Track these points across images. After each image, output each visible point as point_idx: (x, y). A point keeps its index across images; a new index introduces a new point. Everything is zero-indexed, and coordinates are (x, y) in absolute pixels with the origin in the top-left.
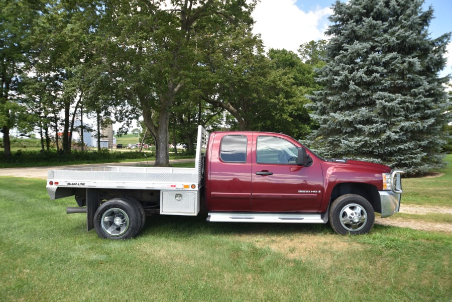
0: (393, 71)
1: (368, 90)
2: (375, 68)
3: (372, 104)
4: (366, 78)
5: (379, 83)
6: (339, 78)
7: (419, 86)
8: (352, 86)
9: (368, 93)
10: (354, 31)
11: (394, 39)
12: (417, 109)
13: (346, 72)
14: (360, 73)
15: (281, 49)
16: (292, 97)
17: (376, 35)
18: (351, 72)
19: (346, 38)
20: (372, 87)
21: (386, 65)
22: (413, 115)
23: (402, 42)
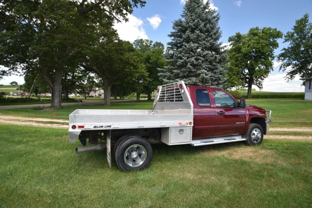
0: (207, 60)
1: (195, 68)
2: (199, 57)
3: (197, 76)
4: (195, 62)
5: (201, 66)
6: (182, 61)
7: (217, 69)
8: (189, 65)
9: (195, 70)
10: (189, 37)
11: (208, 44)
12: (215, 80)
13: (185, 58)
14: (193, 59)
15: (127, 41)
16: (137, 69)
17: (200, 40)
18: (188, 58)
19: (184, 39)
20: (196, 67)
21: (204, 57)
22: (214, 83)
23: (211, 46)
